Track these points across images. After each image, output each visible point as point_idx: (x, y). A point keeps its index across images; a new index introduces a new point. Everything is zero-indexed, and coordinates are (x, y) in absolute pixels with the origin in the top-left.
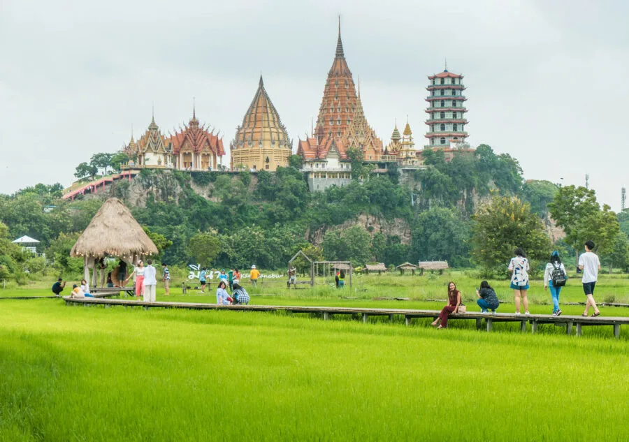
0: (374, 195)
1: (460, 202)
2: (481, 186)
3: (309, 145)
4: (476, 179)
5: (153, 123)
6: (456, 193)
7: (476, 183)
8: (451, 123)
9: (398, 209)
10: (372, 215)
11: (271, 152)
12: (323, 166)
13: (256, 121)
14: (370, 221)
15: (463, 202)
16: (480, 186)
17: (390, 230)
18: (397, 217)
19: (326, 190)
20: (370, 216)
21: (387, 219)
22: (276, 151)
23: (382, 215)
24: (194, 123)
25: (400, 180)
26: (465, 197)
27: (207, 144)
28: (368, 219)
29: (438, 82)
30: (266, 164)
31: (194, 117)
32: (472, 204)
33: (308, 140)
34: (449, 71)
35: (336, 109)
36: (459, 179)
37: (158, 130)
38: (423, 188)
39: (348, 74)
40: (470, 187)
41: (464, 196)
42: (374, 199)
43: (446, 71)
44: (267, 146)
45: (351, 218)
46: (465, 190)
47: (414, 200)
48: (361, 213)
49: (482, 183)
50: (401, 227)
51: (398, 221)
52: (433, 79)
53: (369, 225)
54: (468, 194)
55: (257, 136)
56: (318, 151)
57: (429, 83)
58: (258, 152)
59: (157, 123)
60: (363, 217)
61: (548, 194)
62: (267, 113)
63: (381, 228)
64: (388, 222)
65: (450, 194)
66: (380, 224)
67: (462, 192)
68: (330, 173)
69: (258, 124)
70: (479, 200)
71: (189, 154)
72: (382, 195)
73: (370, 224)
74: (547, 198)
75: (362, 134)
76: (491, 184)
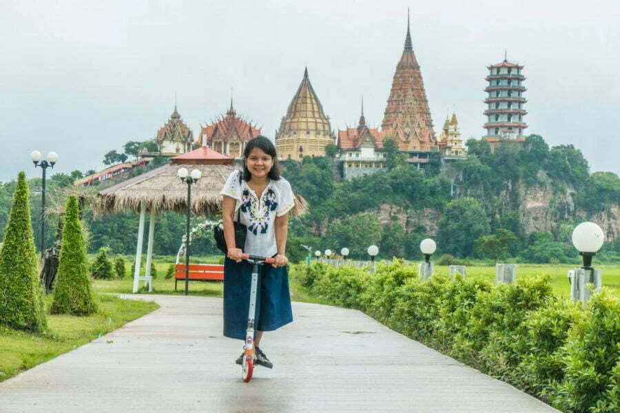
0: (398, 184)
1: (503, 193)
2: (529, 176)
3: (348, 134)
4: (521, 169)
5: (176, 112)
6: (499, 183)
7: (521, 174)
8: (505, 113)
9: (430, 198)
10: (396, 204)
11: (305, 141)
12: (357, 155)
13: (296, 111)
14: (394, 210)
15: (506, 193)
16: (526, 176)
17: (419, 220)
18: (427, 207)
19: (354, 179)
20: (394, 206)
21: (416, 209)
22: (311, 141)
23: (410, 205)
24: (231, 113)
25: (441, 170)
26: (510, 188)
27: (235, 133)
28: (391, 208)
29: (495, 72)
30: (299, 153)
31: (232, 108)
32: (517, 195)
33: (348, 129)
34: (509, 61)
35: (399, 101)
36: (501, 170)
37: (180, 119)
38: (465, 179)
39: (415, 67)
40: (515, 178)
41: (508, 187)
42: (397, 188)
43: (505, 61)
44: (303, 136)
45: (373, 207)
46: (510, 181)
47: (454, 190)
48: (384, 202)
49: (529, 173)
50: (433, 216)
51: (428, 211)
52: (491, 68)
53: (392, 214)
54: (513, 185)
55: (294, 126)
56: (355, 141)
57: (488, 73)
58: (292, 141)
59: (179, 112)
60: (386, 207)
61: (607, 186)
62: (306, 103)
63: (408, 218)
64: (415, 211)
65: (492, 184)
66: (407, 213)
67: (506, 182)
68: (364, 162)
69: (298, 114)
70: (526, 191)
71: (220, 143)
72: (407, 184)
73: (395, 213)
74: (606, 189)
75: (408, 124)
76: (541, 175)
